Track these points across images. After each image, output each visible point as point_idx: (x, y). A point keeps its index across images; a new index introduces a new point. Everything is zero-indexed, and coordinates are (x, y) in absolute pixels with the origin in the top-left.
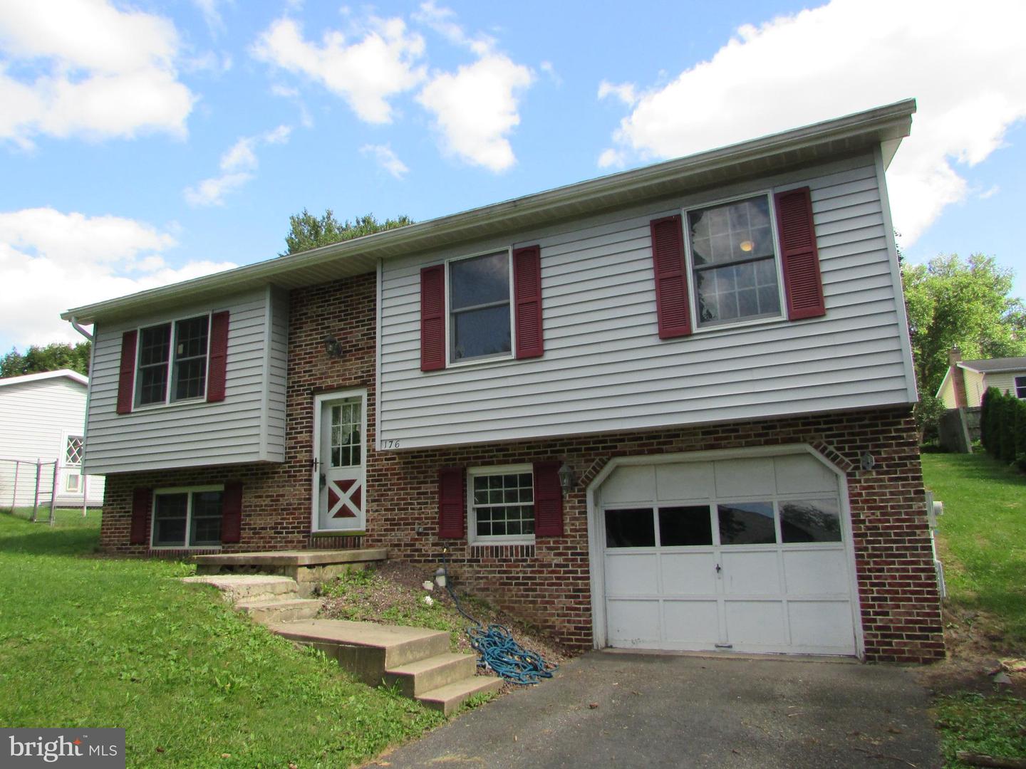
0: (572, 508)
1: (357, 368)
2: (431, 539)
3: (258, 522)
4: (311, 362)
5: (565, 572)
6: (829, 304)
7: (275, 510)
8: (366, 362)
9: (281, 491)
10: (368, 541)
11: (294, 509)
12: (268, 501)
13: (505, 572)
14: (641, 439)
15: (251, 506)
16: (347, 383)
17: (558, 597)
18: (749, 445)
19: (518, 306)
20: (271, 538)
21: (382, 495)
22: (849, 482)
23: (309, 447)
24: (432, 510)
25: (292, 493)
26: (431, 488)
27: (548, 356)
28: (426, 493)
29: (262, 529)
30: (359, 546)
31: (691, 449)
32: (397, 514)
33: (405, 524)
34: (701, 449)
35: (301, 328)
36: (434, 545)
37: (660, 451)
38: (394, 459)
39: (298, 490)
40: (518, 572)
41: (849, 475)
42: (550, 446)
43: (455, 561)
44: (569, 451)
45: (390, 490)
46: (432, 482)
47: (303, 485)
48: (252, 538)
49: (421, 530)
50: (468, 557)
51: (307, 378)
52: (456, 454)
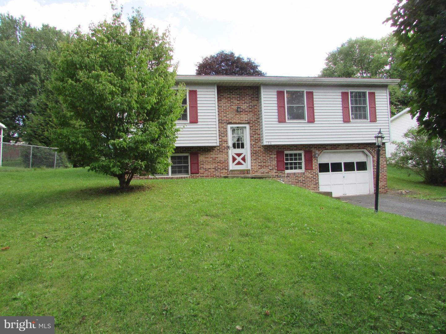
0: (315, 162)
1: (245, 118)
2: (274, 171)
3: (207, 166)
4: (226, 113)
5: (313, 179)
6: (377, 119)
7: (214, 162)
8: (249, 116)
9: (217, 156)
10: (252, 172)
11: (223, 162)
12: (211, 159)
13: (297, 179)
14: (332, 146)
15: (203, 161)
16: (242, 122)
17: (311, 185)
18: (355, 149)
19: (308, 107)
20: (214, 172)
21: (257, 158)
22: (373, 158)
23: (226, 141)
24: (275, 163)
25: (221, 157)
26: (274, 156)
27: (316, 122)
28: (272, 158)
29: (209, 169)
30: (249, 174)
31: (343, 149)
32: (262, 164)
33: (265, 167)
34: (345, 149)
35: (221, 100)
36: (275, 173)
37: (336, 149)
38: (261, 147)
39: (224, 156)
40: (301, 179)
41: (373, 156)
42: (309, 146)
43: (282, 177)
44: (314, 148)
45: (259, 157)
46: (274, 155)
47: (226, 154)
48: (205, 172)
49: (271, 169)
50: (286, 176)
51: (225, 118)
52: (282, 147)
